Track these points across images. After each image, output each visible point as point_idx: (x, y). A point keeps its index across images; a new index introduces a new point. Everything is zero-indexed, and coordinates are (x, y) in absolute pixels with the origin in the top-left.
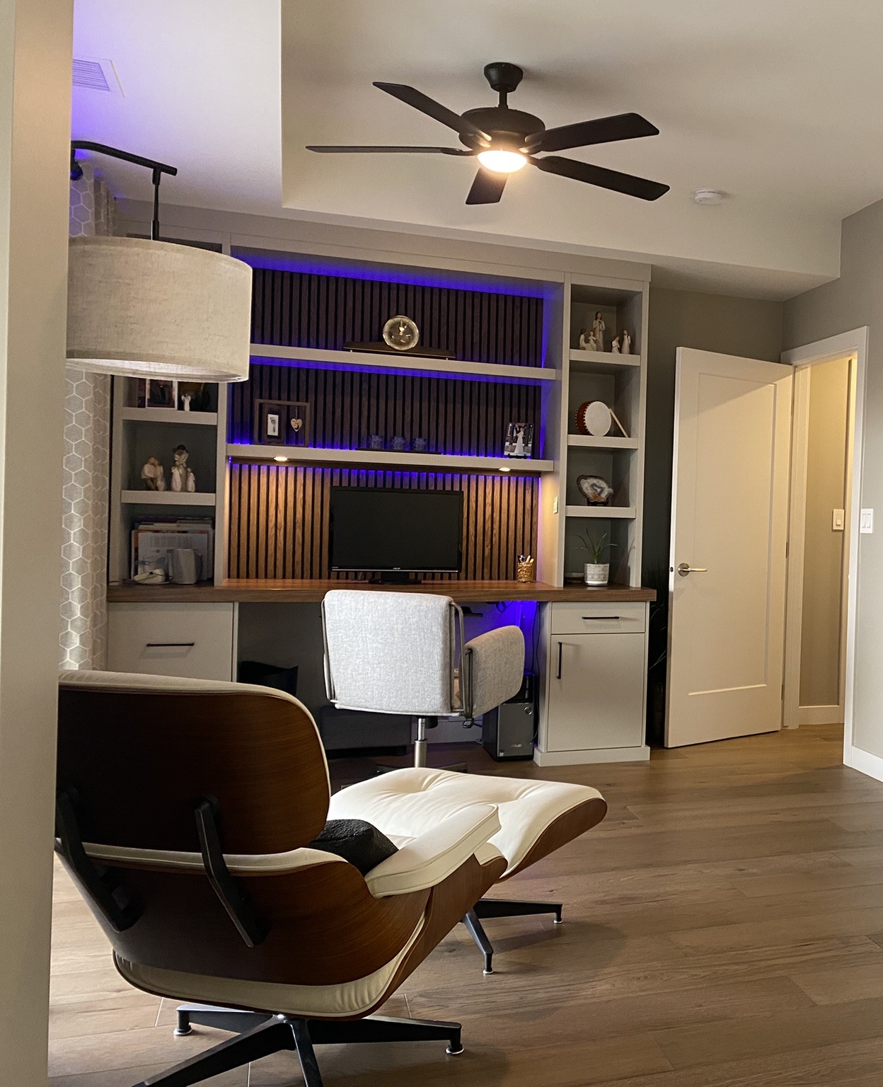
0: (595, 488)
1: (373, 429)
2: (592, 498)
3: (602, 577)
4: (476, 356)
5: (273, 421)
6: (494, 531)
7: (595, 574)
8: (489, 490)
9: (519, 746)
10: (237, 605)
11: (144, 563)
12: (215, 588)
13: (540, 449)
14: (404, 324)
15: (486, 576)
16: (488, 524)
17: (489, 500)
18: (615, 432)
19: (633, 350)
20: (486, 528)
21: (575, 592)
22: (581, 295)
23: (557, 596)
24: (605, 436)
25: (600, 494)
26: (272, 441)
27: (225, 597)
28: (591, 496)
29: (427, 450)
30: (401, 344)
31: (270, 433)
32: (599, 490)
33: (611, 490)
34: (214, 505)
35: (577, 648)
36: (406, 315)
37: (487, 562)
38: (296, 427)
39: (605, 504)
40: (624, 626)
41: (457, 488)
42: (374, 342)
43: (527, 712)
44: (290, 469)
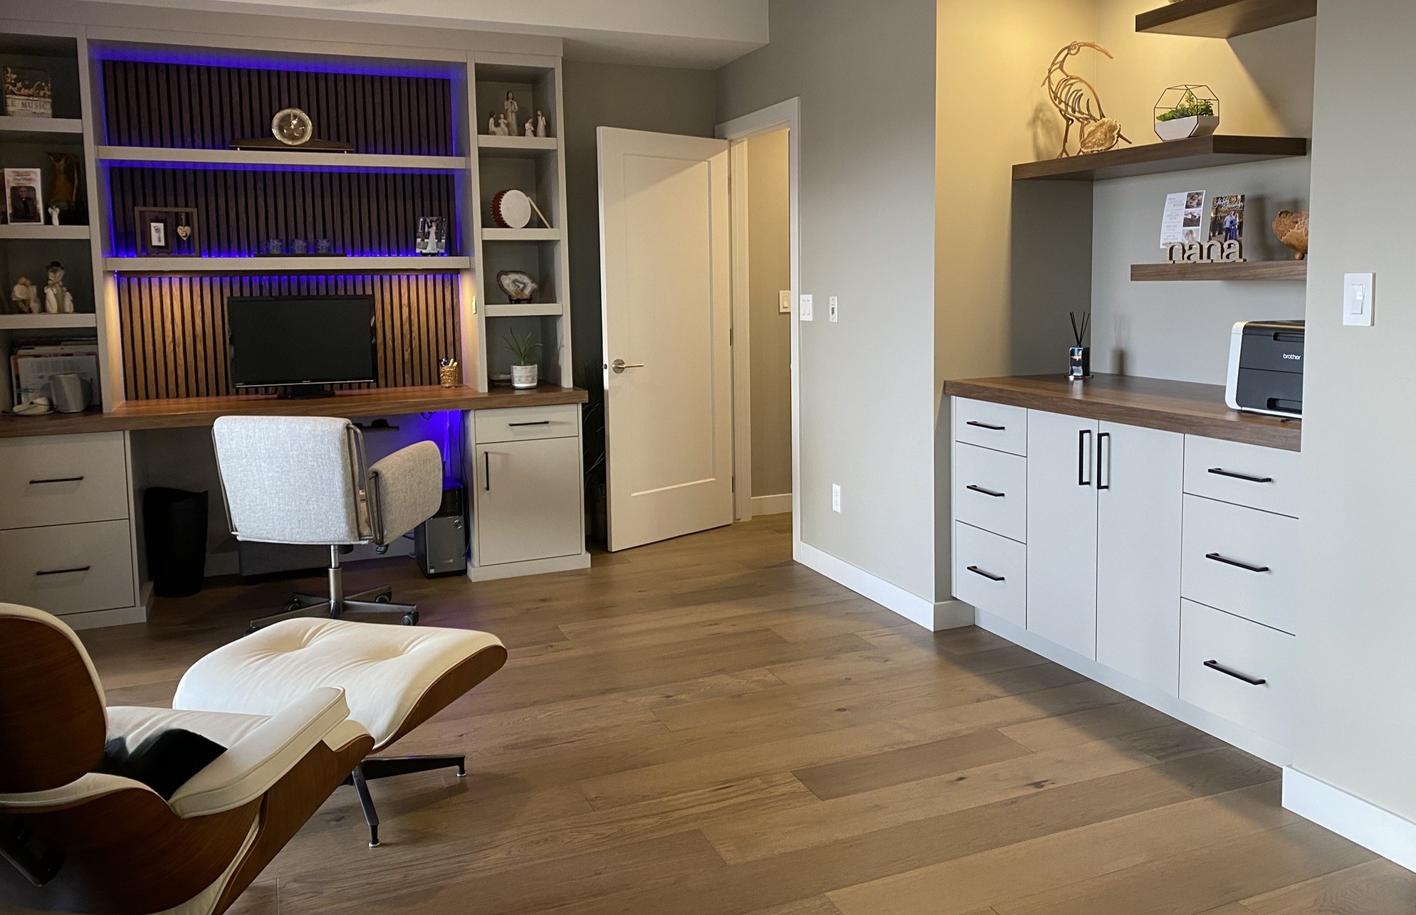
0: (517, 284)
1: (272, 232)
2: (514, 294)
3: (530, 379)
4: (380, 147)
5: (158, 230)
6: (414, 334)
7: (523, 377)
8: (404, 290)
9: (451, 561)
10: (127, 434)
11: (27, 390)
12: (105, 417)
13: (455, 243)
14: (295, 117)
15: (408, 381)
16: (406, 327)
17: (405, 301)
18: (535, 223)
19: (549, 132)
20: (404, 332)
21: (502, 397)
22: (485, 74)
23: (483, 404)
24: (524, 227)
25: (522, 290)
26: (159, 252)
27: (115, 425)
28: (513, 293)
29: (332, 252)
30: (294, 138)
31: (155, 242)
32: (522, 286)
33: (534, 286)
34: (95, 326)
35: (506, 456)
36: (300, 108)
37: (408, 367)
38: (184, 235)
39: (529, 301)
40: (554, 430)
41: (369, 292)
42: (263, 139)
43: (456, 525)
44: (184, 280)
